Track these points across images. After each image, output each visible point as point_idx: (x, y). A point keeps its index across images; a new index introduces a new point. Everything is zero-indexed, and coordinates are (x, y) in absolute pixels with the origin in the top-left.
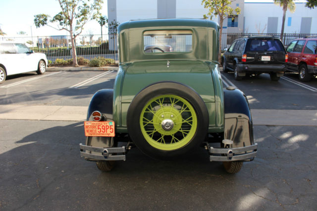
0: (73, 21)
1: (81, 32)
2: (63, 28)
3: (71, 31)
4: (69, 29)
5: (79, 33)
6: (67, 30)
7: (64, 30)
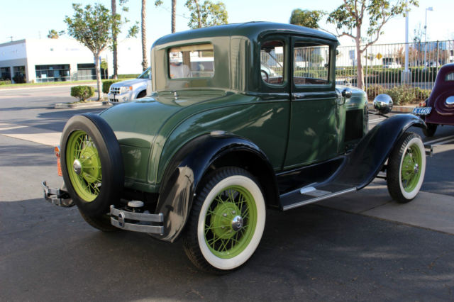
0: (363, 20)
1: (377, 40)
2: (344, 33)
3: (358, 37)
4: (355, 34)
5: (373, 40)
6: (351, 36)
7: (345, 36)
